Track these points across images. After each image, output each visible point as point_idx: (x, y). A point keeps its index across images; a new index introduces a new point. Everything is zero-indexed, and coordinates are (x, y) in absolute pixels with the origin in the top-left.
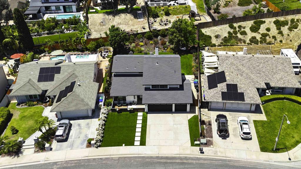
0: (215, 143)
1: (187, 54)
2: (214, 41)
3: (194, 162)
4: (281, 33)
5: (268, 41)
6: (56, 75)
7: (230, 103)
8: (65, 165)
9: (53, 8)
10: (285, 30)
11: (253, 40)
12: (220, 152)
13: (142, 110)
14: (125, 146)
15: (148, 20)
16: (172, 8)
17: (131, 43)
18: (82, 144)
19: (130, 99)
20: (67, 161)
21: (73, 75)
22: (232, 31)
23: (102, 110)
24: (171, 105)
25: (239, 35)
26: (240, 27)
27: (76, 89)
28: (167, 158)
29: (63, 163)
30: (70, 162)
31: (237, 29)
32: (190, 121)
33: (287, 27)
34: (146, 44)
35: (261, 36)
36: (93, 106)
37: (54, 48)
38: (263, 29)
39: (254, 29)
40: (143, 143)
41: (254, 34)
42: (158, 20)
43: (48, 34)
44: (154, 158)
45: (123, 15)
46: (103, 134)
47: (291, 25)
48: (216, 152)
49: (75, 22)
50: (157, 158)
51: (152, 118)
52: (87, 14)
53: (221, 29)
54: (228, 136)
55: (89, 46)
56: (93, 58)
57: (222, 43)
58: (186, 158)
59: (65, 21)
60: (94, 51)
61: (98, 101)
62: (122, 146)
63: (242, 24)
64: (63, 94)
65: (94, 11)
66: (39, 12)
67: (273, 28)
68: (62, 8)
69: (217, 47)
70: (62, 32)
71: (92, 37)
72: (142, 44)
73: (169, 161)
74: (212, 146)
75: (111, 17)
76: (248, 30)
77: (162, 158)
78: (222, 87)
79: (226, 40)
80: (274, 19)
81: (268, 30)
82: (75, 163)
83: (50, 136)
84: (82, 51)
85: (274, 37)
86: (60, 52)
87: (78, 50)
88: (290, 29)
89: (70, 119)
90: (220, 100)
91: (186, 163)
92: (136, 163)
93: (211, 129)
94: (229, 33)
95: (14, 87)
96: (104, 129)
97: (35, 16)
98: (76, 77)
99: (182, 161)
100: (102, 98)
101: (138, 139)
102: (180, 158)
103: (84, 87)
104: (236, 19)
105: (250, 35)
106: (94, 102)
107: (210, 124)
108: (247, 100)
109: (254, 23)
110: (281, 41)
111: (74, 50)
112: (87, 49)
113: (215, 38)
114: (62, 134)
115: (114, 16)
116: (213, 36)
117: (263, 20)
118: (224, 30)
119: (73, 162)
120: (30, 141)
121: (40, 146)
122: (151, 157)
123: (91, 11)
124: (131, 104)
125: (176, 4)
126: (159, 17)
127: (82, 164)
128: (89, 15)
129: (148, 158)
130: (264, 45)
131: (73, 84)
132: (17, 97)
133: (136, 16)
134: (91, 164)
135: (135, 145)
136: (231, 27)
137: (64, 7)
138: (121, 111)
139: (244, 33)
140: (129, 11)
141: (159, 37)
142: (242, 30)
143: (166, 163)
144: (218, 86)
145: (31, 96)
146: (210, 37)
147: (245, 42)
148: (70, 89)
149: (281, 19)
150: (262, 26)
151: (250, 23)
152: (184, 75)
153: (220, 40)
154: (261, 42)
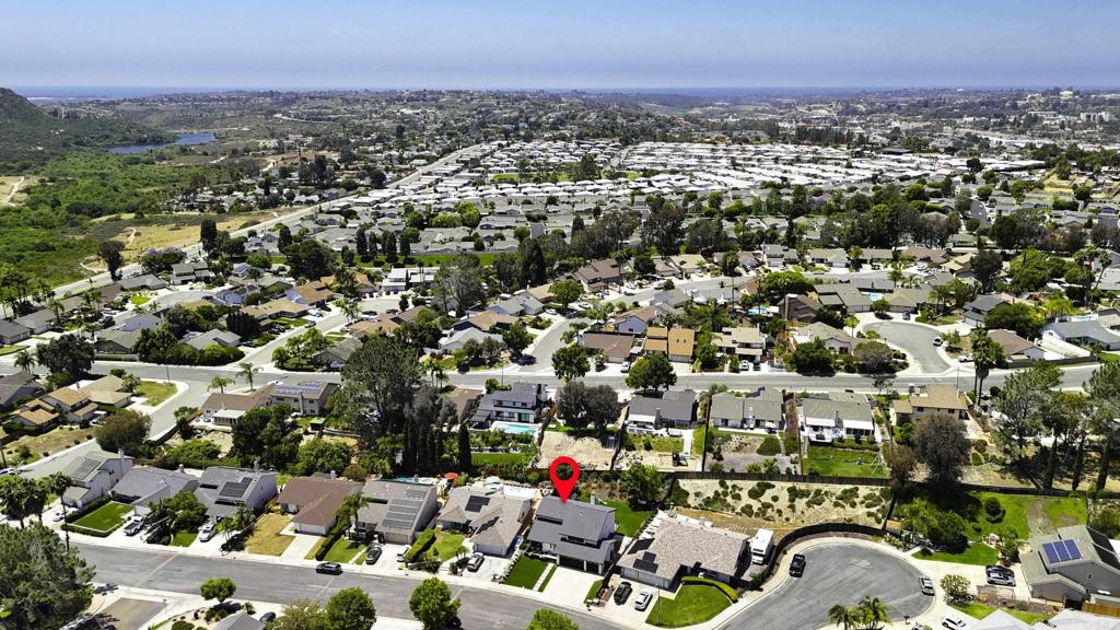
0: (607, 605)
1: (645, 510)
2: (691, 500)
3: (577, 614)
4: (792, 507)
5: (768, 515)
6: (483, 506)
7: (643, 573)
8: (470, 590)
9: (506, 414)
10: (801, 503)
11: (747, 510)
12: (607, 614)
13: (554, 561)
14: (524, 588)
15: (618, 452)
16: (656, 440)
17: (581, 482)
18: (488, 577)
19: (546, 547)
20: (471, 587)
21: (499, 509)
22: (721, 490)
23: (516, 552)
24: (582, 562)
25: (729, 499)
26: (734, 487)
27: (497, 524)
28: (556, 606)
29: (468, 588)
30: (475, 589)
31: (730, 489)
32: (596, 583)
33: (806, 500)
34: (600, 487)
35: (760, 506)
36: (508, 545)
37: (491, 473)
38: (767, 497)
39: (754, 494)
40: (541, 590)
41: (752, 502)
42: (631, 454)
43: (490, 450)
45: (587, 440)
46: (509, 573)
47: (814, 497)
48: (603, 612)
49: (526, 439)
50: (548, 604)
51: (561, 571)
52: (543, 430)
53: (706, 485)
54: (624, 602)
55: (530, 477)
56: (528, 493)
57: (700, 505)
58: (572, 611)
59: (514, 437)
60: (535, 484)
61: (514, 542)
62: (521, 587)
63: (739, 483)
64: (484, 527)
65: (554, 426)
66: (489, 418)
67: (784, 497)
68: (516, 415)
69: (691, 509)
70: (507, 451)
71: (539, 466)
72: (594, 485)
74: (601, 607)
75: (572, 439)
76: (744, 494)
77: (552, 605)
78: (640, 554)
79: (708, 502)
80: (790, 485)
81: (775, 499)
82: (478, 590)
83: (463, 563)
84: (522, 481)
85: (779, 512)
86: (496, 479)
87: (517, 480)
88: (809, 504)
89: (485, 554)
90: (631, 567)
92: (527, 603)
94: (716, 492)
95: (442, 511)
96: (511, 570)
97: (481, 425)
98: (502, 512)
100: (521, 541)
101: (538, 585)
102: (566, 608)
103: (505, 525)
104: (734, 475)
105: (746, 500)
106: (510, 542)
107: (612, 588)
108: (659, 573)
109: (758, 485)
110: (787, 519)
111: (513, 479)
112: (528, 481)
113: (694, 496)
114: (474, 564)
115: (576, 439)
116: (692, 492)
117: (773, 483)
118: (710, 487)
120: (446, 565)
121: (454, 570)
122: (542, 602)
123: (551, 426)
124: (546, 553)
125: (665, 435)
126: (634, 449)
127: (483, 592)
128: (546, 432)
129: (539, 601)
130: (761, 520)
131: (497, 518)
132: (443, 522)
133: (605, 444)
134: (488, 593)
135: (533, 589)
136: (722, 484)
137: (520, 415)
138: (533, 557)
139: (737, 497)
140: (598, 434)
141: (619, 481)
142: (737, 491)
144: (639, 552)
145: (455, 523)
146: (688, 494)
147: (733, 510)
148: (492, 523)
149: (801, 486)
150: (768, 491)
151: (752, 484)
152: (623, 535)
153: (699, 501)
154: (757, 515)
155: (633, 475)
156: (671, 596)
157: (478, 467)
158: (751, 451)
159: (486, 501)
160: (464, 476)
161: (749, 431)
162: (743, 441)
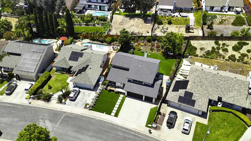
0: (162, 129)
1: (173, 58)
2: (198, 52)
3: (143, 137)
5: (245, 61)
6: (79, 58)
7: (183, 105)
8: (70, 115)
9: (93, 6)
11: (232, 58)
12: (162, 136)
13: (124, 94)
14: (105, 114)
15: (154, 25)
16: (174, 18)
17: (135, 42)
18: (82, 105)
19: (118, 84)
20: (71, 113)
21: (89, 60)
22: (216, 46)
23: (100, 88)
24: (142, 96)
25: (221, 51)
26: (224, 44)
27: (88, 70)
28: (127, 129)
29: (69, 113)
30: (73, 114)
31: (221, 46)
32: (152, 110)
34: (145, 45)
35: (240, 55)
36: (94, 84)
37: (85, 37)
38: (244, 51)
39: (236, 49)
40: (116, 115)
41: (234, 53)
42: (161, 26)
43: (85, 25)
44: (119, 127)
45: (136, 19)
46: (95, 102)
48: (160, 135)
49: (104, 19)
50: (121, 127)
51: (128, 101)
52: (113, 14)
53: (207, 44)
54: (173, 127)
55: (107, 40)
56: (105, 49)
57: (204, 55)
58: (139, 133)
59: (97, 18)
60: (109, 44)
61: (99, 81)
62: (104, 113)
63: (227, 42)
64: (80, 72)
65: (118, 12)
66: (84, 8)
68: (98, 7)
69: (199, 57)
70: (94, 25)
71: (111, 33)
72: (142, 44)
73: (127, 131)
74: (159, 131)
75: (128, 19)
76: (230, 49)
77: (124, 128)
78: (182, 92)
79: (208, 53)
81: (249, 51)
82: (75, 116)
83: (66, 96)
84: (102, 42)
86: (88, 40)
87: (100, 41)
89: (80, 88)
90: (177, 101)
91: (137, 136)
92: (107, 126)
93: (164, 119)
94: (213, 48)
95: (56, 60)
96: (97, 100)
97: (81, 12)
98: (91, 62)
99: (135, 134)
100: (102, 79)
101: (114, 111)
102: (135, 131)
103: (93, 70)
104: (223, 38)
105: (231, 52)
106: (96, 81)
107: (164, 116)
108: (196, 106)
109: (239, 43)
111: (97, 40)
112: (105, 42)
113: (200, 50)
114: (72, 96)
115: (130, 19)
116: (198, 48)
117: (247, 42)
118: (209, 45)
119: (74, 114)
120: (56, 96)
121: (60, 100)
122: (118, 126)
123: (116, 12)
124: (118, 87)
125: (179, 16)
126: (162, 24)
127: (79, 117)
128: (114, 16)
129: (116, 125)
130: (240, 64)
131: (87, 66)
132: (56, 67)
133: (146, 21)
134: (83, 119)
135: (111, 115)
136: (217, 43)
137: (100, 7)
138: (110, 91)
139: (226, 50)
140: (142, 16)
141: (156, 42)
142: (225, 47)
143: (125, 132)
144: (179, 91)
145: (63, 68)
146: (196, 49)
147: (224, 58)
148: (84, 69)
150: (244, 47)
151: (234, 43)
152: (163, 74)
153: (203, 53)
154: (238, 61)
155: (168, 39)
156: (205, 121)
157: (78, 34)
158: (228, 24)
159: (81, 55)
160: (71, 39)
161: (225, 13)
162: (224, 18)
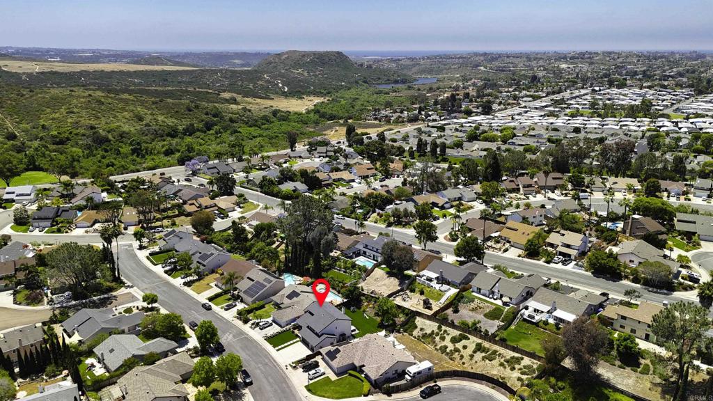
2: (416, 332)
4: (472, 356)
5: (454, 356)
9: (368, 254)
10: (479, 356)
11: (443, 349)
12: (293, 373)
13: (300, 338)
15: (402, 290)
16: (429, 289)
18: (263, 334)
22: (436, 331)
23: (287, 327)
25: (437, 338)
26: (445, 331)
29: (250, 336)
30: (252, 338)
31: (442, 332)
33: (484, 354)
35: (453, 349)
36: (288, 322)
38: (459, 345)
39: (454, 340)
40: (279, 350)
41: (450, 345)
46: (274, 336)
47: (490, 354)
52: (376, 267)
53: (430, 325)
57: (419, 336)
62: (271, 345)
63: (450, 330)
64: (283, 308)
65: (384, 267)
67: (472, 347)
68: (372, 256)
69: (412, 337)
72: (371, 305)
75: (386, 276)
76: (448, 338)
79: (425, 336)
80: (479, 341)
81: (465, 347)
85: (462, 357)
88: (484, 358)
89: (275, 322)
92: (265, 353)
94: (433, 332)
96: (276, 334)
98: (298, 304)
101: (280, 347)
104: (450, 324)
105: (447, 342)
106: (289, 320)
109: (460, 335)
110: (464, 363)
113: (419, 329)
116: (419, 327)
117: (470, 336)
120: (253, 322)
121: (253, 326)
125: (437, 288)
126: (414, 292)
128: (376, 269)
129: (271, 356)
130: (447, 358)
134: (254, 343)
135: (275, 348)
136: (439, 328)
138: (293, 332)
139: (443, 339)
142: (445, 335)
143: (272, 362)
145: (277, 303)
146: (416, 327)
147: (435, 346)
149: (486, 344)
150: (464, 341)
151: (456, 333)
153: (420, 334)
154: (447, 354)
156: (334, 378)
157: (324, 278)
158: (480, 312)
161: (492, 300)
162: (481, 305)
